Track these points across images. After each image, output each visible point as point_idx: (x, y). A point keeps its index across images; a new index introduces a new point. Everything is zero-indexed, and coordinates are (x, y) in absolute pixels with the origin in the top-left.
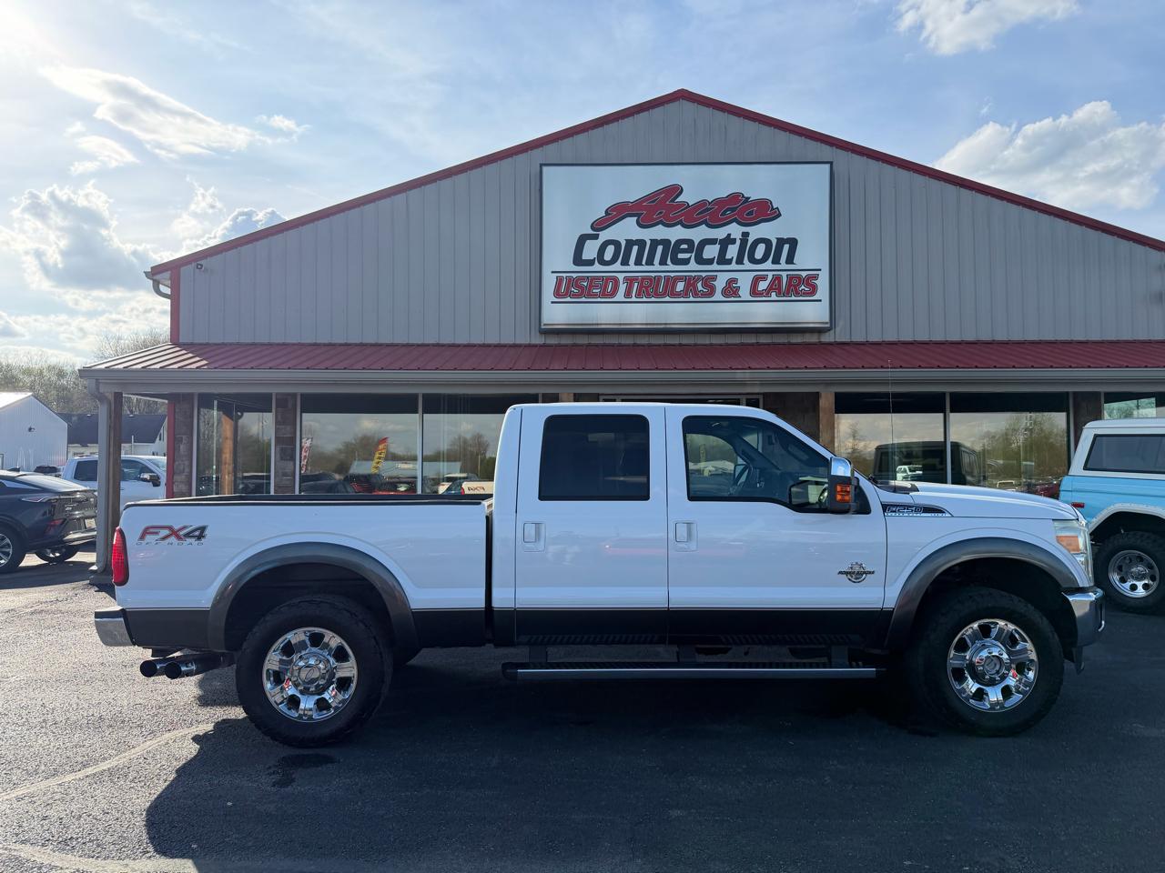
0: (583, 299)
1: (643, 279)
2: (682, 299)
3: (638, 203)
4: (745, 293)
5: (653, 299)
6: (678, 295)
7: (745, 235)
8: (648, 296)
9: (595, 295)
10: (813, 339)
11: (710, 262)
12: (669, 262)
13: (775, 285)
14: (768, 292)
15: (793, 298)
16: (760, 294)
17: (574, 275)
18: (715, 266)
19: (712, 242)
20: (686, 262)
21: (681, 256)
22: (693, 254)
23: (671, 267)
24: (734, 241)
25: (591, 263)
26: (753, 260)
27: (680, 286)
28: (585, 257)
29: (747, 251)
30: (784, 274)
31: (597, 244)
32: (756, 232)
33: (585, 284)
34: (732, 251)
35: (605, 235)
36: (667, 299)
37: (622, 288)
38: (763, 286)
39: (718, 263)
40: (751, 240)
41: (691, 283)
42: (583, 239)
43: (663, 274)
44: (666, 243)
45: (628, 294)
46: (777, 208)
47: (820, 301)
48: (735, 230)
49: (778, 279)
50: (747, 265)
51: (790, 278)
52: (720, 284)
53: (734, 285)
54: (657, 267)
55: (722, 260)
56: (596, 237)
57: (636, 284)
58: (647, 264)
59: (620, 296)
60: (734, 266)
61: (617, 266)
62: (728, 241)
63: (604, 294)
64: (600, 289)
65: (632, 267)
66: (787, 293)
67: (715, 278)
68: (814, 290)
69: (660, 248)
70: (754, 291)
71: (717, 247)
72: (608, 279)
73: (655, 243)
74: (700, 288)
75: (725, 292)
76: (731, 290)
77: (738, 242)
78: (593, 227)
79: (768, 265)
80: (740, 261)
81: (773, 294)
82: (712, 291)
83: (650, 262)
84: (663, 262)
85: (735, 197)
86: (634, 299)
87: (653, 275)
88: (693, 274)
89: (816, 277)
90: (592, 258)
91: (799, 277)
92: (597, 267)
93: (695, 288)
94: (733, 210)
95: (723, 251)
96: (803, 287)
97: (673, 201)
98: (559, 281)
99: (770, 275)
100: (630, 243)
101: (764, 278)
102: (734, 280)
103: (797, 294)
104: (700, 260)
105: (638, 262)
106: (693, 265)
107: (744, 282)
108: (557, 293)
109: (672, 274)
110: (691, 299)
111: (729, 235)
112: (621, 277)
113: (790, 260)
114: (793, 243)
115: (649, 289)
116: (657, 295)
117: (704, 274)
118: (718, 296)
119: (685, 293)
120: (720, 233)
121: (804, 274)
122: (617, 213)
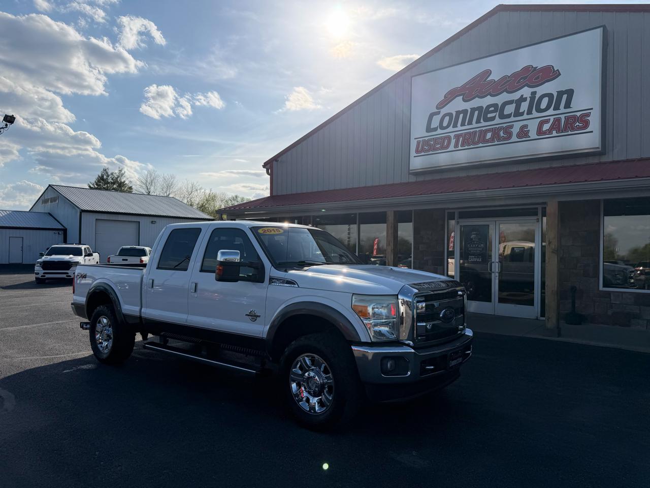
0: (431, 152)
1: (466, 134)
2: (490, 144)
3: (464, 87)
4: (533, 134)
5: (472, 146)
6: (488, 141)
7: (534, 93)
8: (469, 145)
9: (438, 149)
10: (595, 160)
11: (509, 116)
12: (482, 121)
13: (556, 126)
14: (550, 131)
15: (570, 133)
16: (545, 133)
17: (426, 139)
18: (512, 119)
19: (510, 102)
20: (493, 119)
21: (489, 115)
22: (498, 113)
23: (483, 124)
24: (525, 100)
25: (435, 129)
26: (539, 110)
27: (489, 136)
28: (432, 126)
29: (535, 104)
30: (563, 117)
31: (440, 117)
32: (541, 90)
33: (432, 143)
34: (524, 106)
35: (444, 111)
36: (481, 145)
37: (453, 141)
38: (546, 127)
39: (514, 116)
40: (537, 96)
41: (495, 132)
42: (432, 115)
43: (478, 130)
44: (480, 109)
45: (456, 145)
46: (558, 70)
47: (592, 132)
48: (526, 92)
49: (558, 120)
50: (535, 114)
51: (567, 119)
52: (515, 130)
53: (525, 129)
54: (474, 125)
55: (517, 113)
56: (438, 113)
57: (461, 138)
58: (468, 124)
59: (452, 147)
60: (525, 116)
61: (451, 129)
62: (522, 99)
63: (442, 148)
64: (440, 144)
65: (459, 128)
66: (565, 130)
67: (512, 127)
68: (586, 124)
69: (476, 113)
70: (540, 132)
71: (514, 105)
72: (445, 137)
73: (473, 110)
74: (502, 134)
75: (518, 136)
76: (523, 133)
77: (528, 99)
78: (437, 108)
79: (551, 111)
80: (529, 112)
81: (554, 132)
82: (510, 135)
83: (470, 123)
84: (478, 122)
85: (527, 69)
86: (460, 148)
87: (472, 131)
88: (497, 126)
89: (588, 115)
90: (436, 126)
91: (575, 117)
92: (439, 131)
93: (499, 135)
94: (525, 78)
95: (518, 107)
96: (578, 124)
97: (485, 81)
98: (418, 143)
99: (552, 118)
100: (458, 113)
101: (547, 121)
102: (526, 126)
103: (573, 129)
104: (502, 116)
105: (463, 125)
106: (498, 120)
107: (533, 127)
108: (417, 151)
109: (484, 129)
110: (496, 143)
111: (522, 96)
112: (452, 135)
113: (568, 105)
114: (570, 93)
115: (469, 140)
116: (474, 143)
117: (504, 125)
118: (514, 138)
119: (492, 140)
120: (516, 96)
121: (578, 114)
122: (451, 96)
